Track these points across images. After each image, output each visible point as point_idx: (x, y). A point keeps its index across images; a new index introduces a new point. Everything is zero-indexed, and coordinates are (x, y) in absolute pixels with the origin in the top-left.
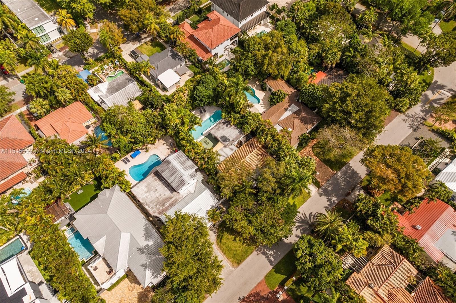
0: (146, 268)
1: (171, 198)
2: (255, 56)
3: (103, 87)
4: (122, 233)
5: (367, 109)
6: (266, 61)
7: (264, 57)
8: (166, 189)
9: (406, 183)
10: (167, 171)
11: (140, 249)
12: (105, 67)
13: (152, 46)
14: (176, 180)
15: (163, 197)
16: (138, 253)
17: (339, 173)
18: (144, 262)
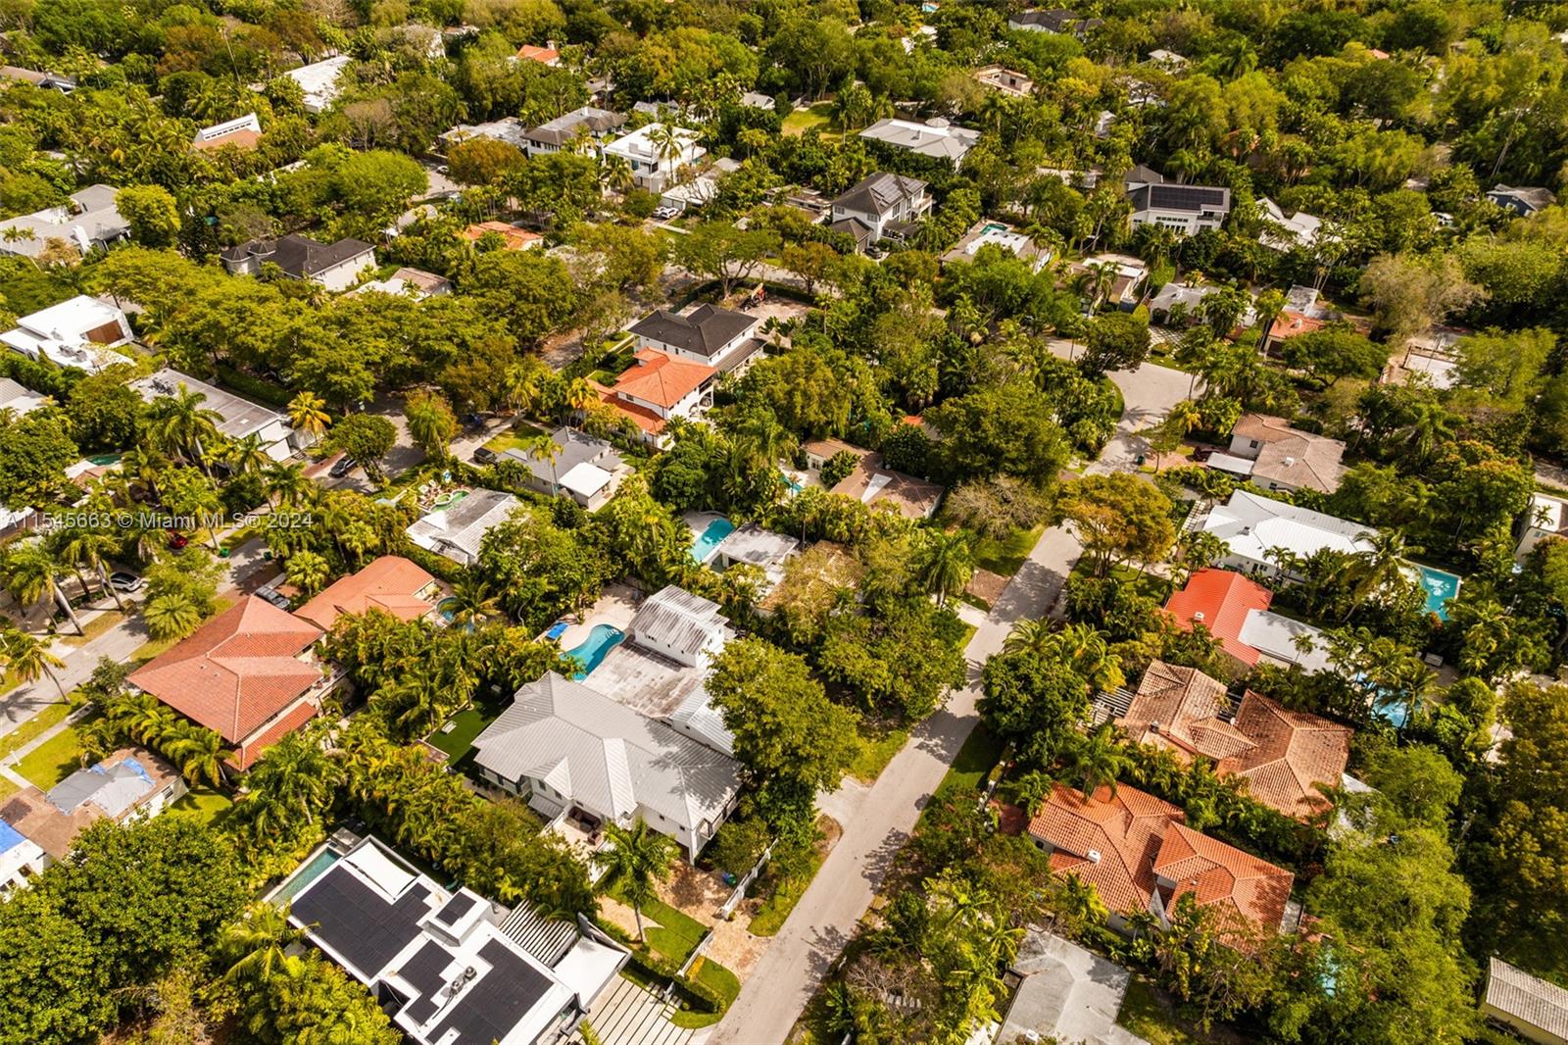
0: (682, 793)
1: (680, 680)
2: (769, 395)
3: (438, 519)
4: (606, 742)
5: (1024, 434)
6: (798, 398)
7: (790, 394)
8: (661, 666)
9: (1141, 521)
10: (656, 623)
11: (657, 763)
12: (423, 489)
13: (517, 436)
14: (683, 634)
15: (660, 682)
16: (656, 773)
17: (1018, 579)
18: (676, 783)
